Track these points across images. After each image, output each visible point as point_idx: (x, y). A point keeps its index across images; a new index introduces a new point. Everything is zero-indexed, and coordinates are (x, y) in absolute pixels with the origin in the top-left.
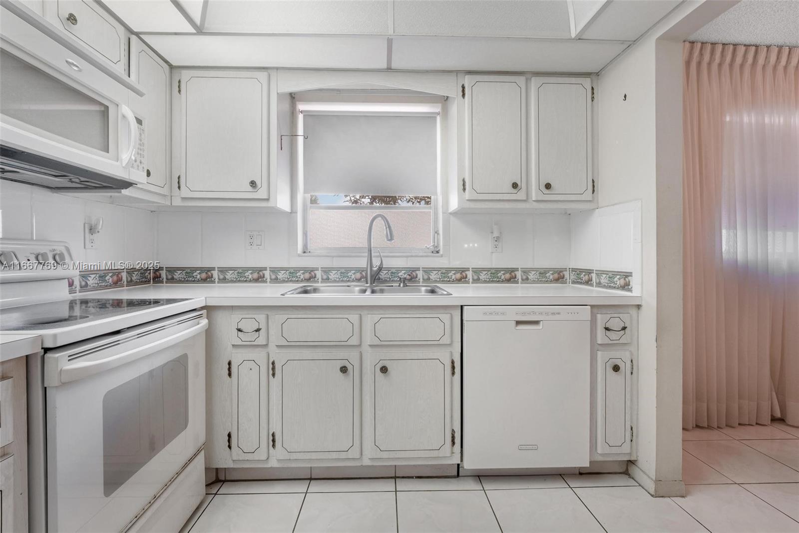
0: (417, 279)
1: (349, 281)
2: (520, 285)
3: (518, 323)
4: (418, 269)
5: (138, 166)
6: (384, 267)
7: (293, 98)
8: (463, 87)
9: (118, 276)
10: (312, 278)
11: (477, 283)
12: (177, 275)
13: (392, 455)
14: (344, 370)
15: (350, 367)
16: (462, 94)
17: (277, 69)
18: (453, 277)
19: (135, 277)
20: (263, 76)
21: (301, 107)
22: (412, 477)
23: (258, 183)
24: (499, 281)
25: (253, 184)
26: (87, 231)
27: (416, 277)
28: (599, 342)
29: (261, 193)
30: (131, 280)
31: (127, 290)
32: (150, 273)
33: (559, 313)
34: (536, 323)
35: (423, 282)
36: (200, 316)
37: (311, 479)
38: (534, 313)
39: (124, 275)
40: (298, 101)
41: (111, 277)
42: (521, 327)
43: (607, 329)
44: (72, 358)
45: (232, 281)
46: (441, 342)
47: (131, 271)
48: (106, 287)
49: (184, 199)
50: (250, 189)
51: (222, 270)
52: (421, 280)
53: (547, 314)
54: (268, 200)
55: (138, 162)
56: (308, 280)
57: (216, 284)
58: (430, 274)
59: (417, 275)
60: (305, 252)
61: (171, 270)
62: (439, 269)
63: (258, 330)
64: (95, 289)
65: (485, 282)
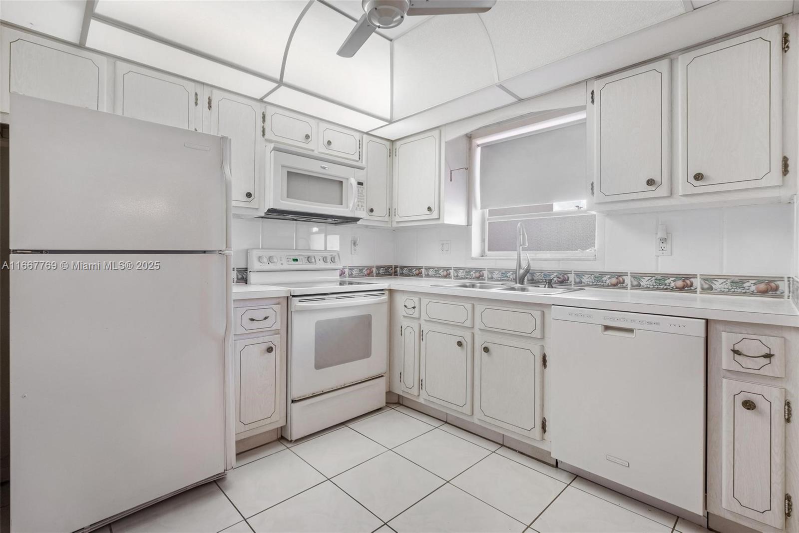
0: (569, 282)
1: (508, 280)
2: (698, 295)
3: (607, 328)
4: (570, 272)
5: (360, 209)
6: (531, 269)
7: (470, 137)
8: (593, 93)
9: (370, 270)
10: (480, 277)
11: (637, 289)
12: (405, 271)
13: (493, 421)
14: (460, 344)
15: (464, 343)
16: (591, 100)
17: (445, 125)
18: (608, 282)
19: (381, 271)
20: (437, 132)
21: (480, 141)
22: (516, 451)
23: (432, 208)
24: (666, 289)
25: (429, 209)
26: (352, 244)
27: (568, 280)
28: (724, 366)
29: (435, 215)
30: (379, 273)
31: (376, 279)
32: (392, 269)
33: (657, 324)
34: (631, 331)
35: (575, 285)
36: (383, 294)
37: (446, 422)
38: (625, 320)
39: (374, 270)
40: (474, 139)
41: (366, 270)
42: (610, 333)
43: (736, 352)
44: (300, 301)
45: (432, 277)
46: (532, 335)
47: (378, 268)
48: (363, 276)
49: (397, 222)
50: (428, 212)
51: (428, 269)
52: (573, 283)
53: (641, 322)
54: (439, 219)
55: (360, 207)
56: (478, 278)
57: (424, 278)
58: (582, 278)
59: (568, 278)
60: (483, 256)
61: (402, 268)
62: (591, 273)
63: (414, 308)
64: (356, 277)
65: (648, 288)
